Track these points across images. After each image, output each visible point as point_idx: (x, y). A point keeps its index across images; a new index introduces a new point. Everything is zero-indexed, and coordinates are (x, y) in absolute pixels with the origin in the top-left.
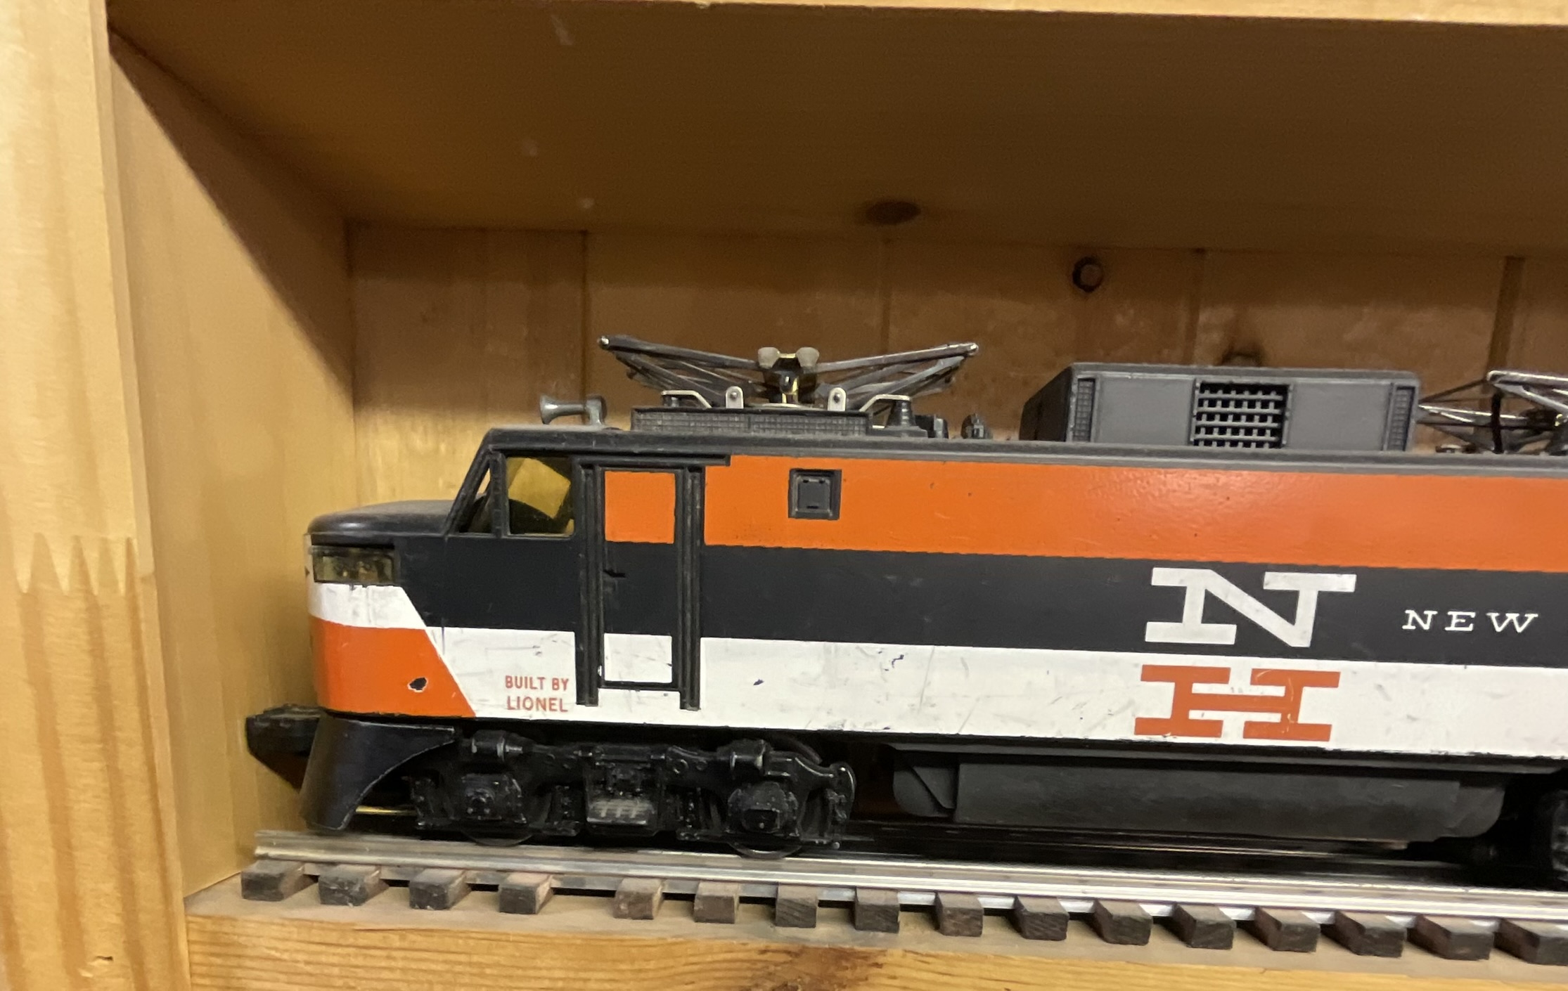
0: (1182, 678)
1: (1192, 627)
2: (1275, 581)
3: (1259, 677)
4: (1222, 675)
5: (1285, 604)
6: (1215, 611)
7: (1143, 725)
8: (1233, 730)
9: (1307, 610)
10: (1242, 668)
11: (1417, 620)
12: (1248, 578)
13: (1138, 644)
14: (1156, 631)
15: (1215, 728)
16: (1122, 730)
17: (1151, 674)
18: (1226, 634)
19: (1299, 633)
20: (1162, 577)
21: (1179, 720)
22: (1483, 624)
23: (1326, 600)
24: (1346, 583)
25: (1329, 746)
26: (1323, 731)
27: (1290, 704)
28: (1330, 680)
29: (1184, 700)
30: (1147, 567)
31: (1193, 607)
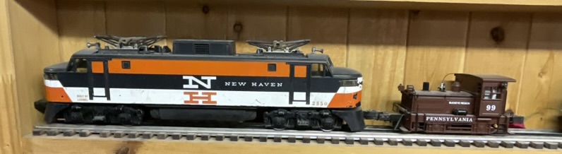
0: (190, 94)
1: (190, 85)
2: (203, 78)
3: (203, 94)
4: (197, 93)
5: (205, 81)
6: (194, 83)
7: (185, 102)
8: (201, 103)
9: (209, 82)
10: (200, 92)
11: (227, 84)
12: (199, 77)
13: (182, 88)
14: (185, 86)
15: (197, 102)
16: (182, 103)
17: (185, 93)
18: (197, 87)
19: (208, 86)
20: (184, 78)
21: (191, 101)
22: (238, 84)
23: (212, 81)
24: (215, 78)
25: (217, 104)
26: (215, 102)
27: (209, 98)
28: (215, 94)
29: (192, 98)
30: (182, 76)
31: (190, 82)
